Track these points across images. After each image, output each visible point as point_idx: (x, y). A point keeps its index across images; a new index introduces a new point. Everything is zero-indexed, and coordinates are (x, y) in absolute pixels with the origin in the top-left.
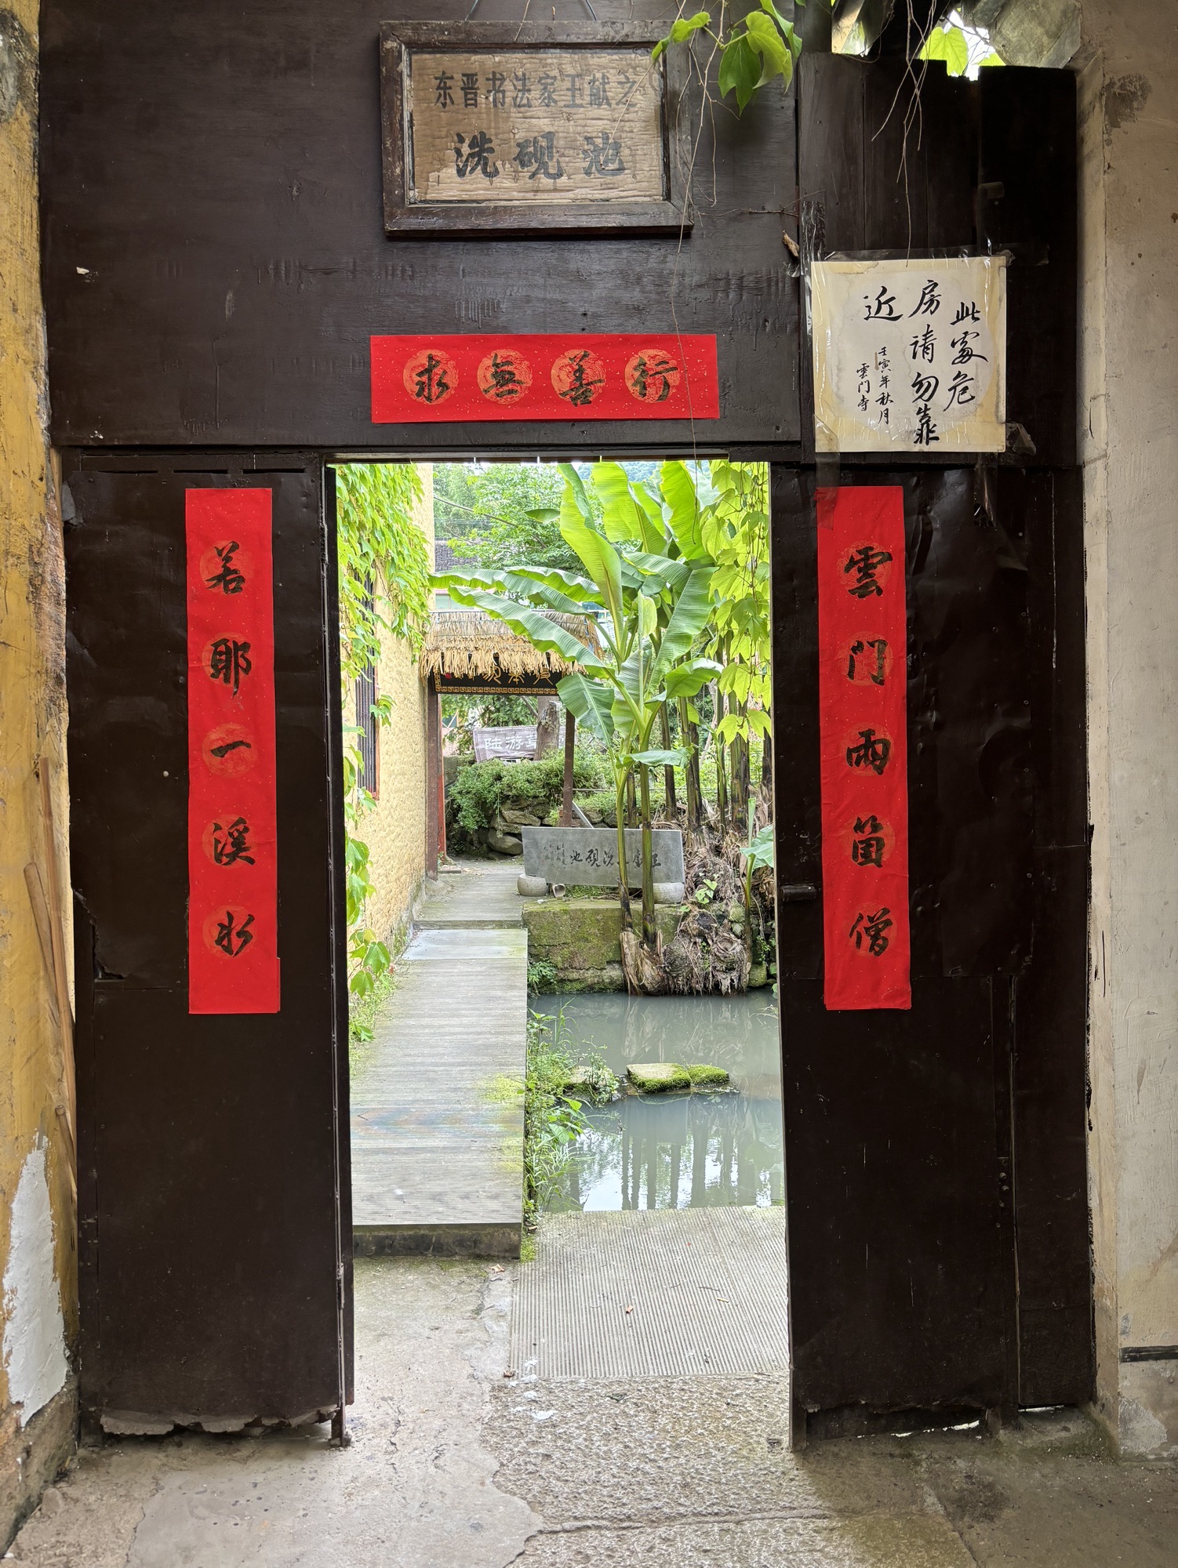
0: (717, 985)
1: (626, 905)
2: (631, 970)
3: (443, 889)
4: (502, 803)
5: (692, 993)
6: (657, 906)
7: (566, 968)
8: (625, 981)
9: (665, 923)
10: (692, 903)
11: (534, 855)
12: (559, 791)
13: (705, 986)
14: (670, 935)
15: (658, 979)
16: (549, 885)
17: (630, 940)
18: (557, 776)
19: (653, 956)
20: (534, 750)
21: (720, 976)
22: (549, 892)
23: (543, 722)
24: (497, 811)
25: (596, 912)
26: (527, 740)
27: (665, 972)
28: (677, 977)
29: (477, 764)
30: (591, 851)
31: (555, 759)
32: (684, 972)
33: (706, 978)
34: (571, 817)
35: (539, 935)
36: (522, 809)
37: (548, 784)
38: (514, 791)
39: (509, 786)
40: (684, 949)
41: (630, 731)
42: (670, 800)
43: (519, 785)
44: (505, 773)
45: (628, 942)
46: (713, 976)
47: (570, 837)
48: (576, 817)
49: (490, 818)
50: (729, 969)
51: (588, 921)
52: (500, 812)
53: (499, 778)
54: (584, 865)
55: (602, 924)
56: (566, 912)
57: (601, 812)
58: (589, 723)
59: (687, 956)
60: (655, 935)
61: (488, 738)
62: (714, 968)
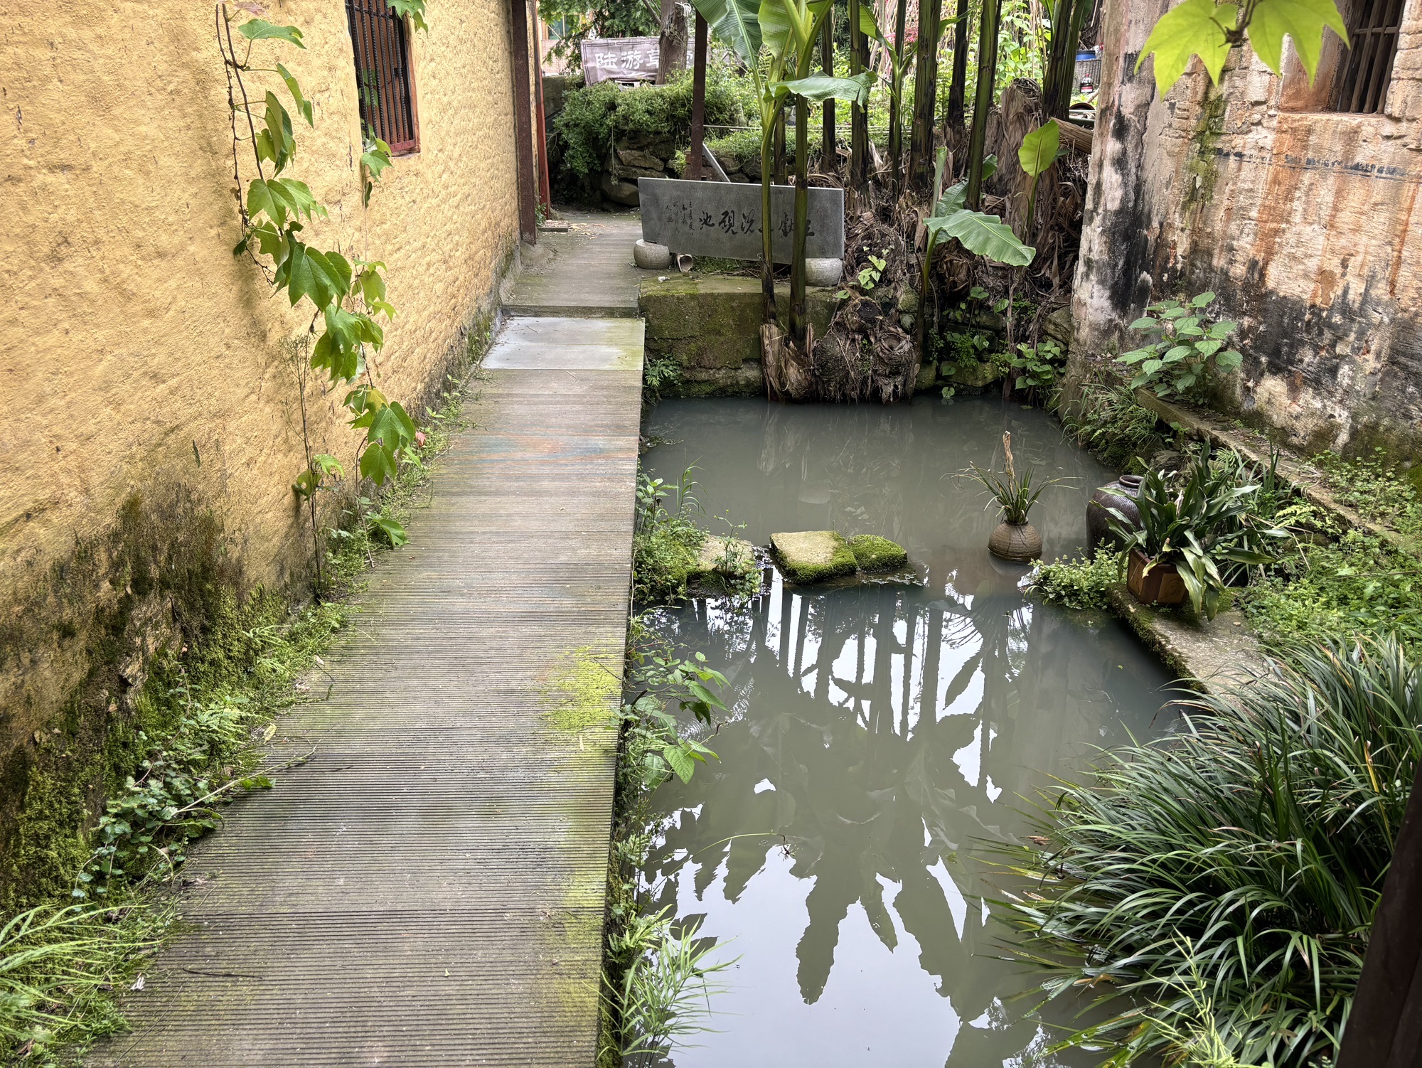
0: (877, 391)
1: (768, 288)
2: (771, 372)
3: (543, 256)
4: (618, 140)
5: (846, 401)
6: (809, 290)
7: (693, 368)
8: (765, 384)
9: (817, 313)
10: (852, 287)
11: (654, 216)
12: (685, 127)
13: (861, 391)
14: (822, 329)
15: (805, 384)
16: (673, 256)
17: (772, 334)
18: (683, 105)
19: (801, 356)
20: (656, 71)
21: (881, 381)
22: (671, 264)
23: (667, 32)
24: (612, 151)
25: (731, 297)
26: (647, 57)
27: (814, 375)
28: (829, 380)
29: (587, 88)
30: (726, 214)
31: (682, 84)
32: (839, 376)
33: (864, 382)
34: (700, 164)
35: (660, 326)
36: (641, 149)
37: (673, 116)
38: (631, 125)
39: (625, 118)
40: (841, 347)
41: (782, 46)
42: (828, 143)
43: (637, 117)
44: (620, 101)
45: (770, 338)
46: (873, 381)
47: (699, 194)
48: (707, 164)
49: (604, 158)
50: (894, 373)
51: (721, 309)
52: (615, 151)
53: (612, 106)
54: (716, 232)
55: (738, 313)
56: (693, 297)
57: (739, 157)
58: (727, 33)
59: (842, 357)
60: (804, 330)
61: (599, 54)
62: (875, 371)
